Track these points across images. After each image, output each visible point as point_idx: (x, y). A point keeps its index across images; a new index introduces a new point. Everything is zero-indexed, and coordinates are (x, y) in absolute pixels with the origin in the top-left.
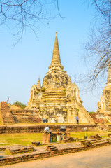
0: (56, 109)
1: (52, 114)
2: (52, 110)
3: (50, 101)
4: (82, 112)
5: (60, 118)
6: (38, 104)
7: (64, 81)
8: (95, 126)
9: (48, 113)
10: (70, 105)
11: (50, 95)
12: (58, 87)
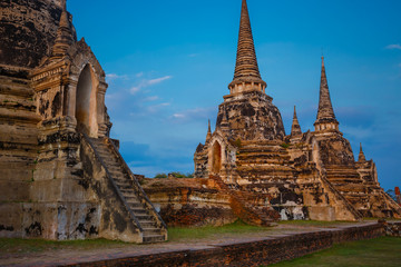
1: (276, 201)
2: (274, 192)
10: (305, 182)
11: (259, 157)
12: (271, 139)
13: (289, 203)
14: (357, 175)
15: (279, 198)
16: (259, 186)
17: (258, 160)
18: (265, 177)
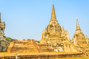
0: (57, 44)
1: (56, 47)
2: (55, 45)
3: (54, 40)
4: (73, 46)
5: (61, 49)
6: (47, 41)
7: (60, 29)
8: (83, 54)
9: (53, 46)
10: (64, 42)
11: (53, 36)
12: (57, 32)
13: (59, 47)
14: (86, 42)
15: (57, 46)
16: (52, 43)
17: (53, 37)
18: (54, 41)
